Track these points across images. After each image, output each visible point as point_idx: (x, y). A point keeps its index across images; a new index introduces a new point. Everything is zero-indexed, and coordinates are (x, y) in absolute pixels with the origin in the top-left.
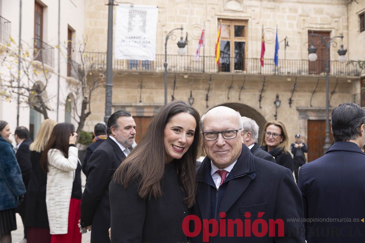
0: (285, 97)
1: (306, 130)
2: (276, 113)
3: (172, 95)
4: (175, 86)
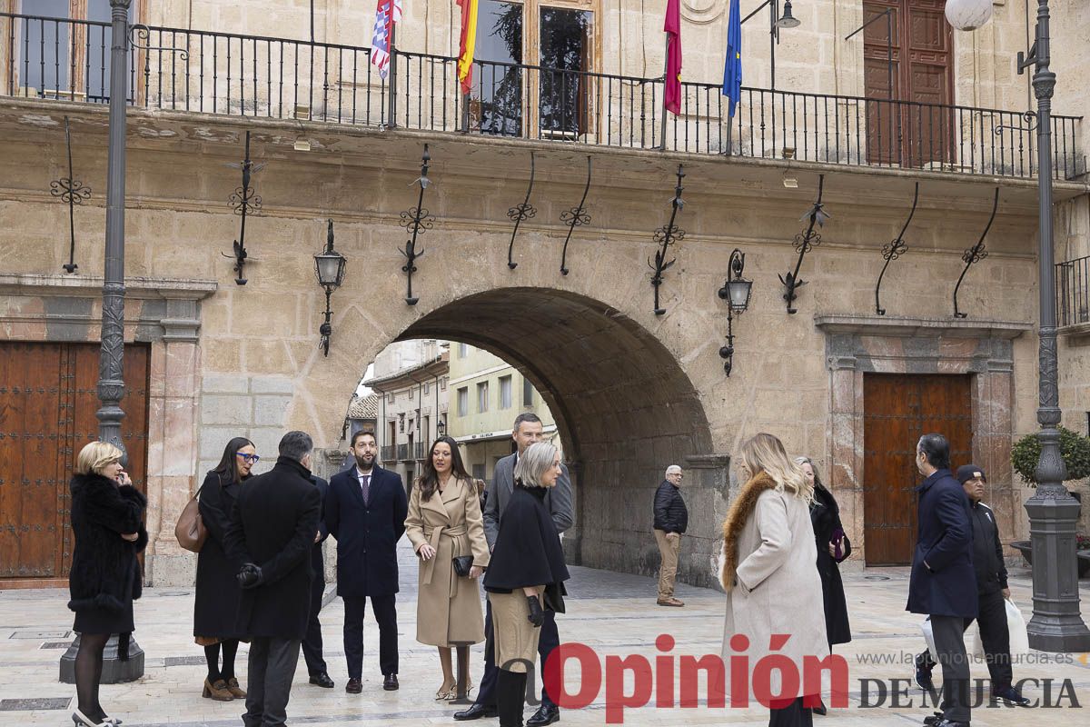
0: (768, 266)
1: (860, 418)
2: (730, 338)
3: (235, 243)
4: (248, 195)
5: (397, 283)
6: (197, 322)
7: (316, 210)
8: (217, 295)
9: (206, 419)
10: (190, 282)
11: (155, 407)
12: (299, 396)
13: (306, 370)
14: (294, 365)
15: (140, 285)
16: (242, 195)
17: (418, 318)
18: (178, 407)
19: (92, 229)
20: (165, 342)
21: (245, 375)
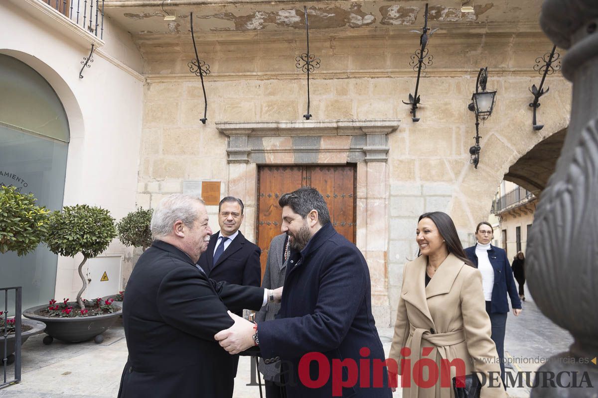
3: (410, 96)
4: (424, 54)
5: (525, 116)
6: (387, 148)
7: (465, 70)
8: (398, 130)
9: (394, 213)
10: (383, 121)
11: (360, 204)
12: (456, 197)
13: (461, 178)
14: (452, 175)
15: (350, 124)
16: (419, 56)
17: (541, 140)
18: (375, 204)
19: (320, 94)
20: (366, 162)
21: (418, 183)
